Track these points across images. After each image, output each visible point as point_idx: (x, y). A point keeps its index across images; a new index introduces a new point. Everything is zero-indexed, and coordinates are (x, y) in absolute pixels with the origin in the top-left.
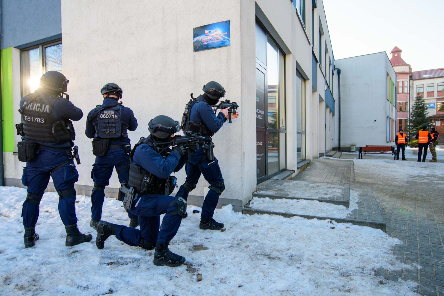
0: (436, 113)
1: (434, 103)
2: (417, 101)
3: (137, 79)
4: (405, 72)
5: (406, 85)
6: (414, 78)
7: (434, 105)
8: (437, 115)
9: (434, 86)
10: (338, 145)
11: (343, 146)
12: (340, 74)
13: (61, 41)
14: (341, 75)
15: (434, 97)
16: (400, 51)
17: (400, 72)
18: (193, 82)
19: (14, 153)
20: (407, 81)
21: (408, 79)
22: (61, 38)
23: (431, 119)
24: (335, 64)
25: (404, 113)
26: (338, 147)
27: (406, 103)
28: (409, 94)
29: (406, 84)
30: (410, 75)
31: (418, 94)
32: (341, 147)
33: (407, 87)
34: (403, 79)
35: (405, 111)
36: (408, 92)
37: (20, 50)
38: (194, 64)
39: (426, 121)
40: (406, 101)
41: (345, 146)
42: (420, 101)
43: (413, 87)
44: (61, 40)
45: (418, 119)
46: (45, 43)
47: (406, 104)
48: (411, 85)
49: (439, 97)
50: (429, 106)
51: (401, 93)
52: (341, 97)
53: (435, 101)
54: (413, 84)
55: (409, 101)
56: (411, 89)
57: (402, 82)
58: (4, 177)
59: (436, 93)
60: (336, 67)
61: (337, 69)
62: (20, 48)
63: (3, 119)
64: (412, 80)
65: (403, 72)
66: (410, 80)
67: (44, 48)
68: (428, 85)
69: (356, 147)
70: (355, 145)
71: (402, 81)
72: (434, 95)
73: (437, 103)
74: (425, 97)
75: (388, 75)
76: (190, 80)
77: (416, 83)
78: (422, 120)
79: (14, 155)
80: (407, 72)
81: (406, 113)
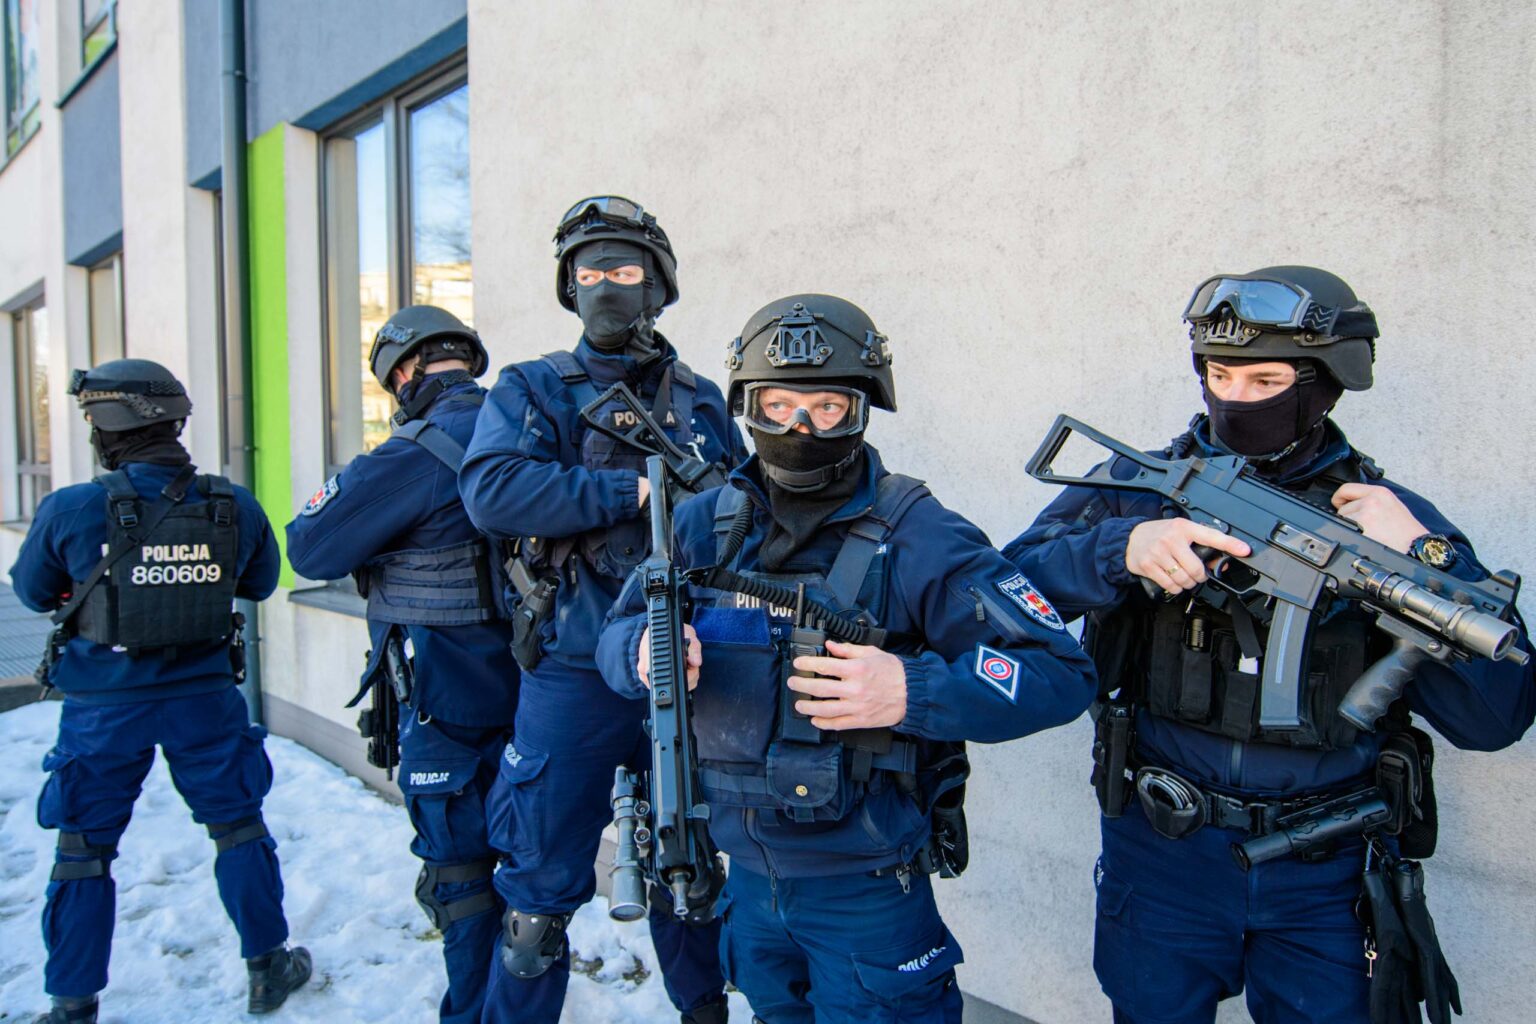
3: (890, 217)
13: (463, 66)
18: (1426, 201)
19: (292, 593)
22: (465, 49)
37: (319, 133)
38: (1446, 43)
44: (465, 61)
46: (405, 84)
58: (263, 689)
62: (320, 128)
63: (256, 445)
67: (403, 112)
76: (1395, 189)
79: (292, 604)
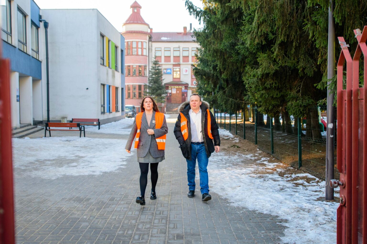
0: (173, 79)
1: (171, 69)
2: (154, 66)
4: (144, 32)
5: (144, 47)
6: (153, 39)
7: (171, 71)
8: (173, 81)
9: (170, 51)
10: (47, 118)
11: (53, 118)
12: (47, 28)
14: (49, 30)
15: (170, 62)
16: (140, 7)
17: (139, 31)
20: (146, 42)
21: (147, 40)
23: (167, 85)
24: (41, 14)
25: (143, 77)
26: (47, 120)
27: (145, 66)
28: (148, 57)
29: (146, 45)
30: (149, 36)
31: (156, 57)
32: (50, 119)
33: (146, 49)
34: (142, 39)
35: (144, 76)
36: (147, 55)
39: (161, 88)
40: (145, 65)
41: (55, 118)
42: (157, 66)
43: (152, 49)
45: (154, 86)
47: (145, 68)
48: (150, 48)
49: (174, 63)
50: (167, 71)
51: (140, 55)
52: (49, 57)
53: (171, 67)
54: (152, 46)
55: (148, 65)
56: (150, 51)
57: (140, 42)
59: (172, 58)
60: (43, 18)
61: (44, 21)
64: (151, 41)
65: (141, 31)
66: (149, 41)
68: (166, 49)
69: (68, 119)
70: (66, 118)
71: (142, 42)
72: (170, 60)
73: (173, 69)
74: (163, 62)
75: (103, 36)
77: (155, 45)
78: (158, 87)
80: (146, 32)
81: (146, 78)
